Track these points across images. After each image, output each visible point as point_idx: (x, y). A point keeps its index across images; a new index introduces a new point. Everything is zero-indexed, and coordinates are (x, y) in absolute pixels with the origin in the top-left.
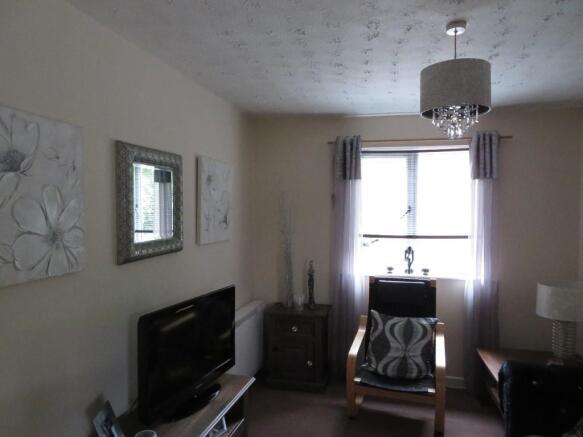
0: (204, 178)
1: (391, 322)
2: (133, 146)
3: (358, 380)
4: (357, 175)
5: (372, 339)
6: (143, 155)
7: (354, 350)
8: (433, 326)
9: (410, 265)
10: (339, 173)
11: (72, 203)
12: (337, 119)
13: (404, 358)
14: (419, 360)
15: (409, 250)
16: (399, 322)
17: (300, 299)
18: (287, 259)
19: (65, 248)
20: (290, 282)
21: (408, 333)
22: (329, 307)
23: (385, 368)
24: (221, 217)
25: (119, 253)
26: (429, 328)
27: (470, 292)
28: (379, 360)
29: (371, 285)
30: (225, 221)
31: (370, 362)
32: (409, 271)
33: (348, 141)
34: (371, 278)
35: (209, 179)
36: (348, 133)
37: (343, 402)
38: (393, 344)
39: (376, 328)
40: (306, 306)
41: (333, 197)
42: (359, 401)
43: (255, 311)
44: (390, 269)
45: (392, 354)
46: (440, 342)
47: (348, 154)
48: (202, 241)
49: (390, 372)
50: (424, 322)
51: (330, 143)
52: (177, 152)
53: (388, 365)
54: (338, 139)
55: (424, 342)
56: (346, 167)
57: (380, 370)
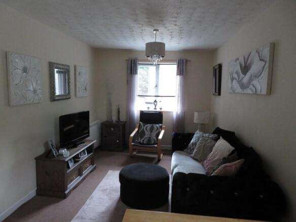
0: (77, 73)
1: (146, 126)
2: (55, 63)
3: (133, 144)
4: (136, 73)
5: (140, 131)
6: (58, 66)
7: (132, 135)
8: (161, 127)
9: (155, 106)
10: (129, 72)
11: (39, 82)
12: (129, 51)
13: (150, 137)
14: (155, 138)
15: (155, 101)
16: (149, 126)
17: (114, 118)
18: (110, 104)
19: (38, 95)
20: (111, 112)
21: (152, 129)
22: (126, 122)
23: (143, 141)
24: (84, 88)
25: (51, 98)
26: (159, 128)
27: (175, 115)
28: (141, 138)
29: (141, 113)
30: (86, 89)
31: (138, 139)
32: (155, 109)
33: (133, 60)
34: (141, 111)
35: (79, 74)
36: (133, 57)
37: (129, 154)
38: (146, 133)
39: (141, 128)
40: (116, 122)
41: (128, 81)
42: (135, 153)
43: (98, 123)
44: (148, 108)
45: (146, 136)
46: (162, 132)
47: (133, 65)
48: (77, 96)
49: (145, 142)
50: (157, 125)
51: (126, 60)
52: (68, 64)
53: (144, 140)
54: (129, 59)
55: (157, 132)
56: (132, 70)
57: (141, 142)
